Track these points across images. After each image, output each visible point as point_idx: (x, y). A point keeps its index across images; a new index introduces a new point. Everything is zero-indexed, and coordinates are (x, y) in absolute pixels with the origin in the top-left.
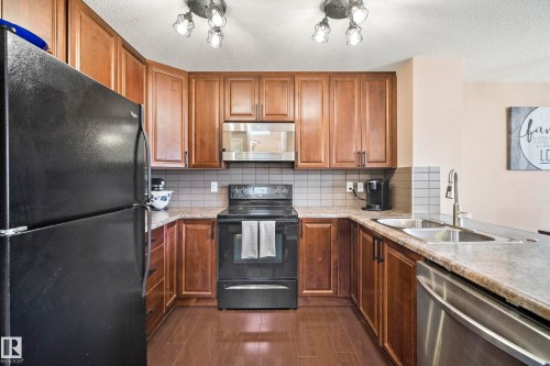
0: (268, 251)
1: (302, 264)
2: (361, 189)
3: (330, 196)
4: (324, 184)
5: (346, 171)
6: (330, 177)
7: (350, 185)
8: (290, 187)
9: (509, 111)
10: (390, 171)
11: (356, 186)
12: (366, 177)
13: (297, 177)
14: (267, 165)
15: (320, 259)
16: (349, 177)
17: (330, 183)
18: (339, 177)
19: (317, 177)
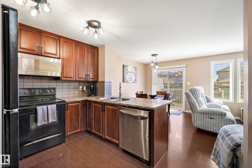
0: (53, 119)
1: (68, 122)
2: (85, 89)
3: (73, 92)
4: (70, 87)
5: (80, 82)
6: (73, 84)
7: (81, 87)
8: (54, 89)
9: (123, 66)
10: (95, 82)
11: (83, 88)
12: (87, 84)
13: (58, 84)
14: (40, 78)
15: (75, 118)
16: (81, 84)
17: (73, 87)
18: (77, 84)
19: (67, 84)
